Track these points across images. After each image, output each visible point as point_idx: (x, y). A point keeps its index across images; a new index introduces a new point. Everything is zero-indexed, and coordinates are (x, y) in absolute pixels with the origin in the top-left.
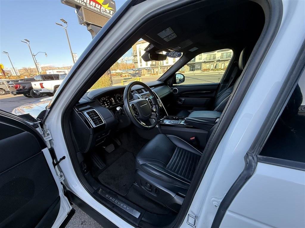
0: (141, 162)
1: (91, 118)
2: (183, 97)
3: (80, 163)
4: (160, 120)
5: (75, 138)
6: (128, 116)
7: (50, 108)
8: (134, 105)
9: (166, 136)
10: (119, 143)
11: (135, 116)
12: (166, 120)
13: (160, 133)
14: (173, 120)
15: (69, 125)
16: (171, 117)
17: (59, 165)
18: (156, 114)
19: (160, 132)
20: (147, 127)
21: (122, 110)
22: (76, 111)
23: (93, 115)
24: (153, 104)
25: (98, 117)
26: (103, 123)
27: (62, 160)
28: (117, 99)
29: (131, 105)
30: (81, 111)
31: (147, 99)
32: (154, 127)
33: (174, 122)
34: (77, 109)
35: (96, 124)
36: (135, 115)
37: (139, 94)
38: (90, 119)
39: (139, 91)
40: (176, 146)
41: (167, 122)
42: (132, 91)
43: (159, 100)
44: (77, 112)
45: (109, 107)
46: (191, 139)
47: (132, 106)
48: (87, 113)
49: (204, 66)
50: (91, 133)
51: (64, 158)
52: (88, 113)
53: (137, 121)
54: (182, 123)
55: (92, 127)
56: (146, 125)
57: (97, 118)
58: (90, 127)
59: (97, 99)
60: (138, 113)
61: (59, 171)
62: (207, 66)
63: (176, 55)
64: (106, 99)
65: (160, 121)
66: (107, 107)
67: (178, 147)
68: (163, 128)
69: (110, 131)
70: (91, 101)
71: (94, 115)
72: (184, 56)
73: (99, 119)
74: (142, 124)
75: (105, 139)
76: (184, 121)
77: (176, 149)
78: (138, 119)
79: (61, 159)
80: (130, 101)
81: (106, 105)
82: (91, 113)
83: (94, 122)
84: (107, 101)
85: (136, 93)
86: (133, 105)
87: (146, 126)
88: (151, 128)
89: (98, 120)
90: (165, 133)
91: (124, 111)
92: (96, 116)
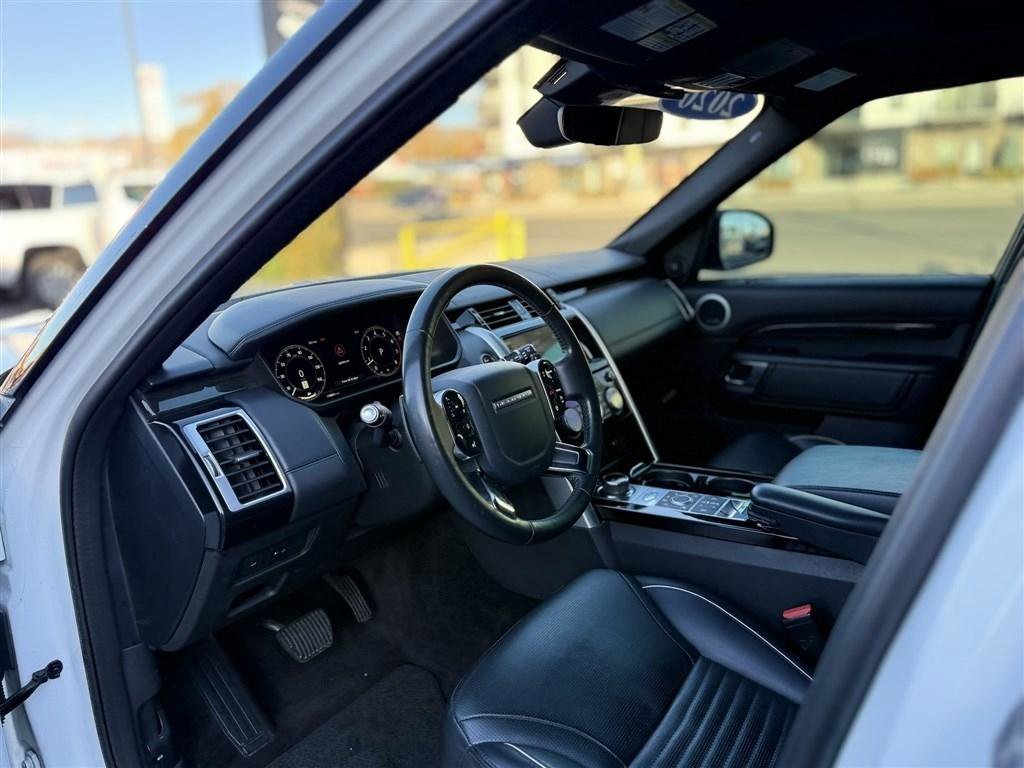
0: (474, 731)
1: (219, 457)
2: (761, 350)
3: (136, 707)
4: (604, 484)
5: (121, 563)
6: (422, 462)
7: (14, 396)
8: (454, 394)
9: (638, 585)
10: (359, 607)
11: (457, 458)
12: (642, 489)
13: (601, 566)
14: (686, 494)
15: (102, 489)
16: (670, 470)
17: (23, 707)
18: (582, 452)
19: (606, 559)
20: (524, 523)
21: (389, 419)
22: (146, 413)
23: (229, 439)
24: (568, 390)
25: (255, 453)
26: (281, 487)
27: (45, 680)
28: (367, 354)
29: (438, 398)
30: (173, 416)
31: (533, 366)
32: (568, 525)
33: (688, 504)
34: (152, 408)
35: (241, 493)
36: (458, 451)
37: (493, 327)
38: (212, 463)
39: (492, 314)
40: (695, 653)
41: (649, 500)
42: (455, 314)
43: (608, 366)
44: (151, 419)
45: (322, 399)
46: (790, 615)
47: (444, 400)
48: (199, 428)
49: (921, 152)
50: (213, 539)
51: (54, 670)
52: (205, 431)
53: (465, 488)
54: (739, 509)
55: (221, 511)
56: (519, 514)
57: (252, 461)
58: (208, 506)
59: (259, 356)
60: (479, 443)
61: (23, 742)
62: (944, 148)
63: (726, 107)
64: (306, 354)
65: (604, 493)
66: (311, 396)
67: (708, 662)
68: (624, 534)
69: (312, 536)
70: (230, 363)
71: (237, 443)
72: (771, 111)
73: (262, 465)
74: (492, 507)
75: (285, 576)
76: (747, 503)
77: (690, 668)
78: (474, 479)
79: (40, 678)
80: (435, 373)
81: (305, 385)
82: (224, 429)
83: (232, 480)
84: (315, 362)
85: (477, 324)
86: (450, 397)
87: (518, 521)
88: (543, 536)
89: (257, 471)
90: (633, 566)
91: (401, 428)
92: (246, 448)
